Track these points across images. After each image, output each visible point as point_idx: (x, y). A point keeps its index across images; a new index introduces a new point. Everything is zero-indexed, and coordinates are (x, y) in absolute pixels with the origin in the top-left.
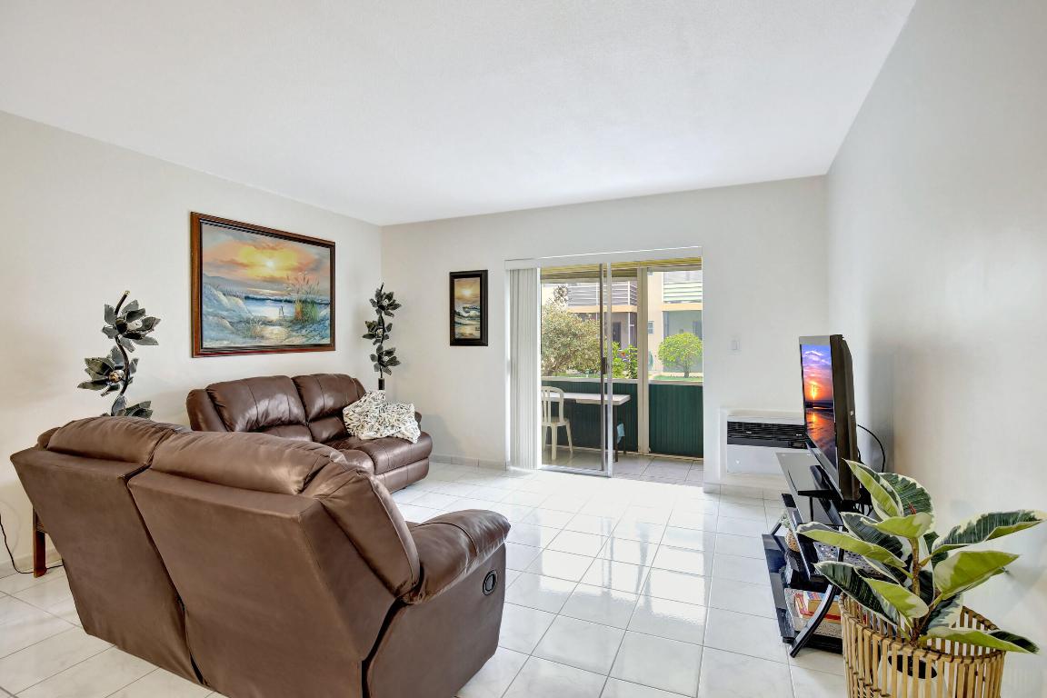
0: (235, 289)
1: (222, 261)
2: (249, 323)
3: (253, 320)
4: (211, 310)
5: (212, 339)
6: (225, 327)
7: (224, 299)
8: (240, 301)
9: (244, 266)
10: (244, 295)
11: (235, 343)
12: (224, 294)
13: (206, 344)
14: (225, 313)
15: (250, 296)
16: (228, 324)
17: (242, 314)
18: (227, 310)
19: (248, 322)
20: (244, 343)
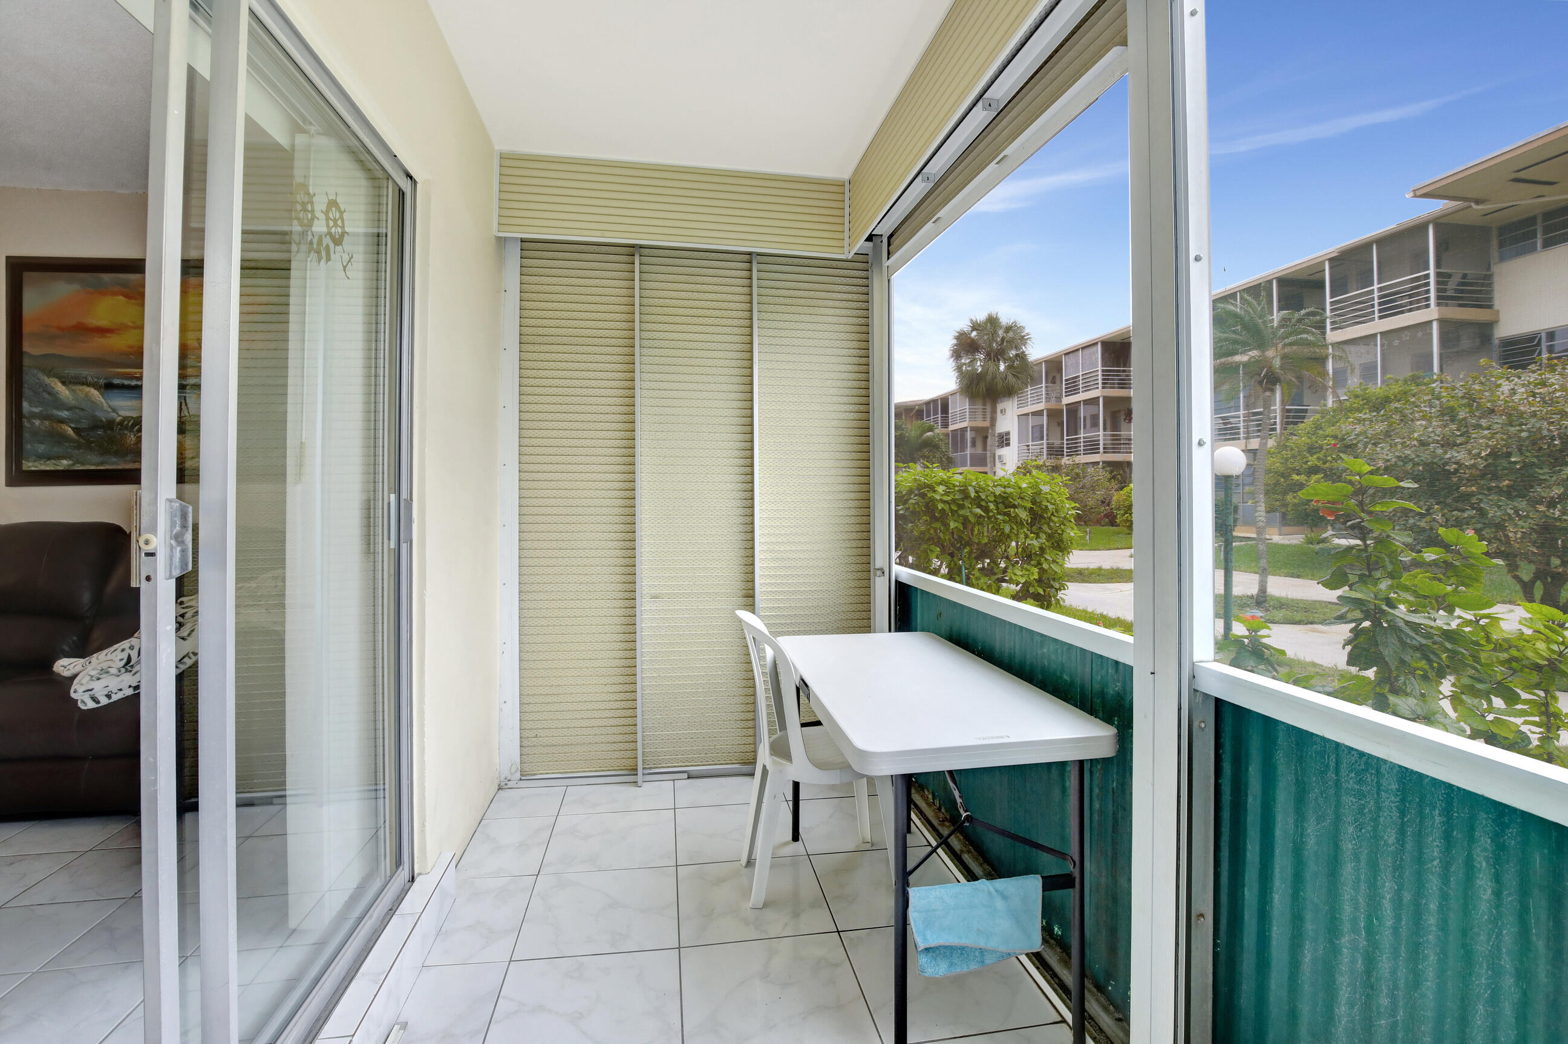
0: (85, 372)
1: (59, 328)
2: (112, 429)
3: (121, 423)
4: (36, 410)
5: (40, 457)
6: (67, 439)
7: (63, 391)
8: (94, 393)
9: (102, 331)
10: (102, 382)
11: (83, 464)
12: (63, 383)
13: (29, 465)
14: (64, 414)
15: (116, 381)
16: (70, 431)
17: (98, 414)
18: (70, 409)
19: (110, 425)
20: (102, 463)
